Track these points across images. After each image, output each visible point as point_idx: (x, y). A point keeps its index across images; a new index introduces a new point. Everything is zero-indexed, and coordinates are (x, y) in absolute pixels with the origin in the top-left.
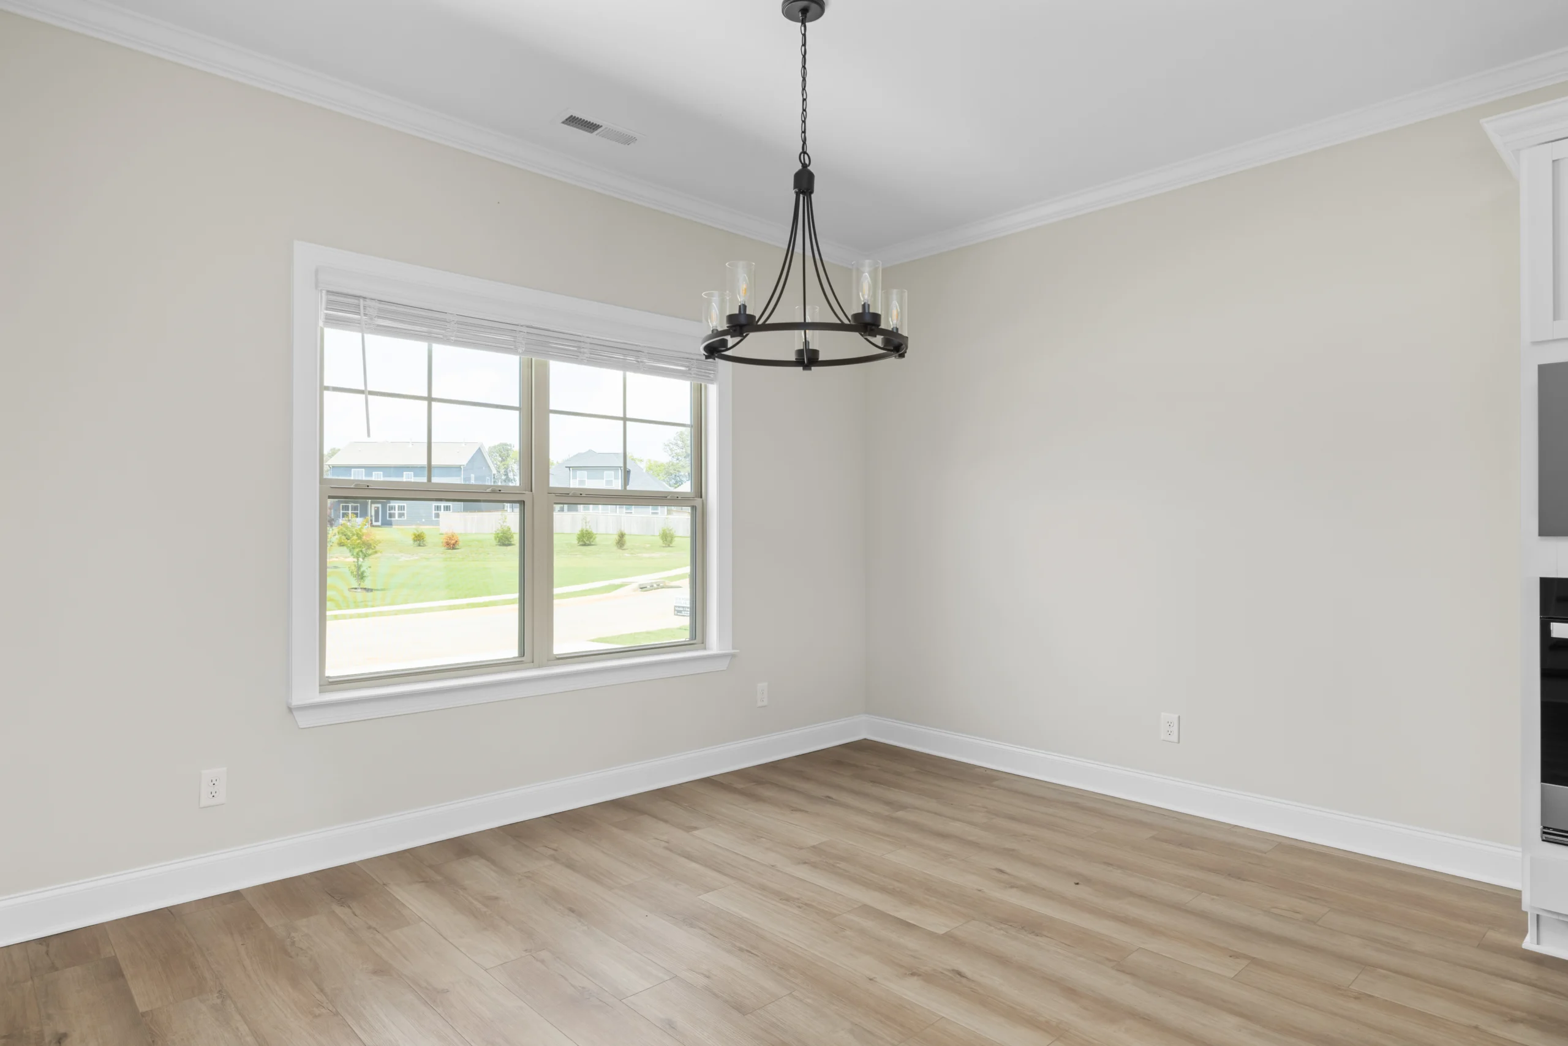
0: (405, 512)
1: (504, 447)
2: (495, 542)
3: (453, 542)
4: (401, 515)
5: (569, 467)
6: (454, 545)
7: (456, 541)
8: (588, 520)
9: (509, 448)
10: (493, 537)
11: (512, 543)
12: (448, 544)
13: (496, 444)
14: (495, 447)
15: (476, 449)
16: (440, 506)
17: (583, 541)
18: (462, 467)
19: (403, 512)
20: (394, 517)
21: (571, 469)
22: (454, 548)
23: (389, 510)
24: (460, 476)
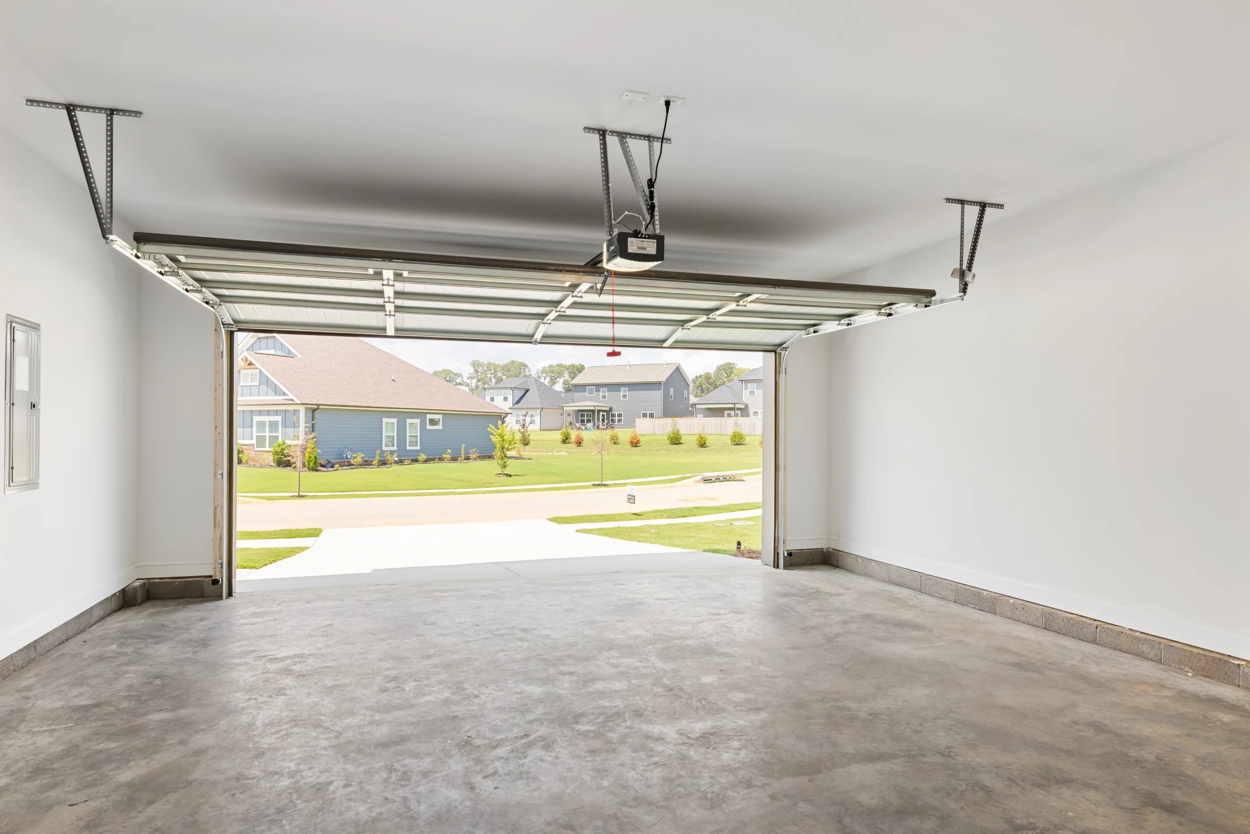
0: (622, 418)
1: (729, 365)
2: (668, 442)
3: (635, 441)
4: (619, 421)
5: (742, 381)
6: (636, 443)
7: (638, 441)
8: (739, 424)
9: (733, 366)
10: (666, 437)
11: (681, 442)
12: (632, 443)
13: (723, 364)
14: (721, 366)
15: (675, 367)
16: (647, 413)
17: (734, 441)
18: (662, 383)
19: (621, 418)
20: (615, 422)
21: (743, 382)
22: (636, 446)
23: (612, 417)
24: (660, 390)
